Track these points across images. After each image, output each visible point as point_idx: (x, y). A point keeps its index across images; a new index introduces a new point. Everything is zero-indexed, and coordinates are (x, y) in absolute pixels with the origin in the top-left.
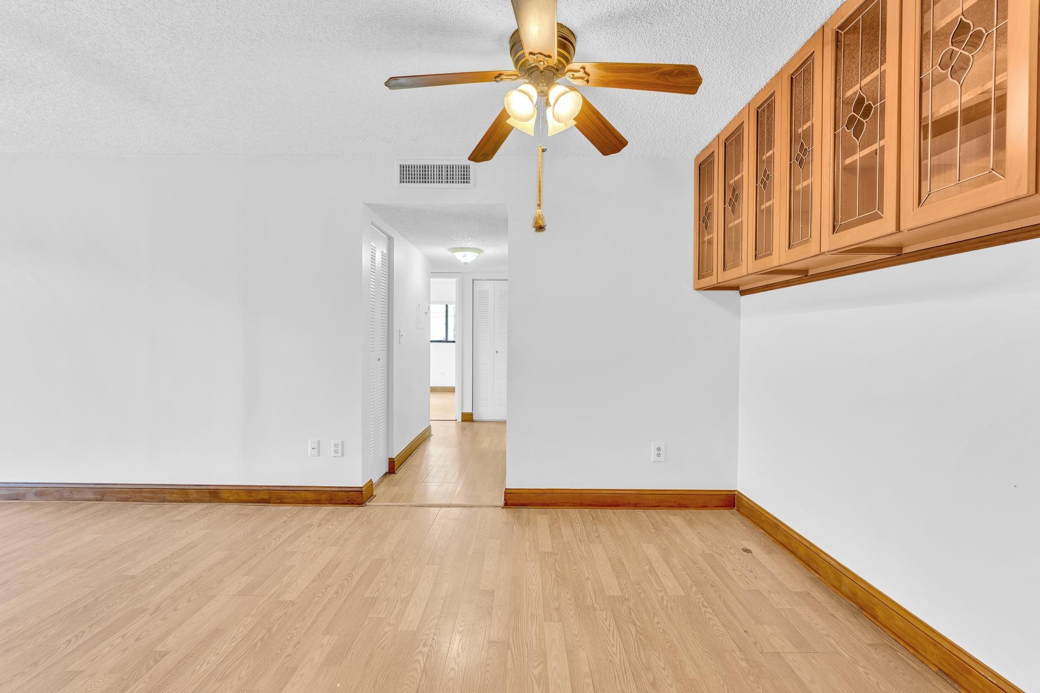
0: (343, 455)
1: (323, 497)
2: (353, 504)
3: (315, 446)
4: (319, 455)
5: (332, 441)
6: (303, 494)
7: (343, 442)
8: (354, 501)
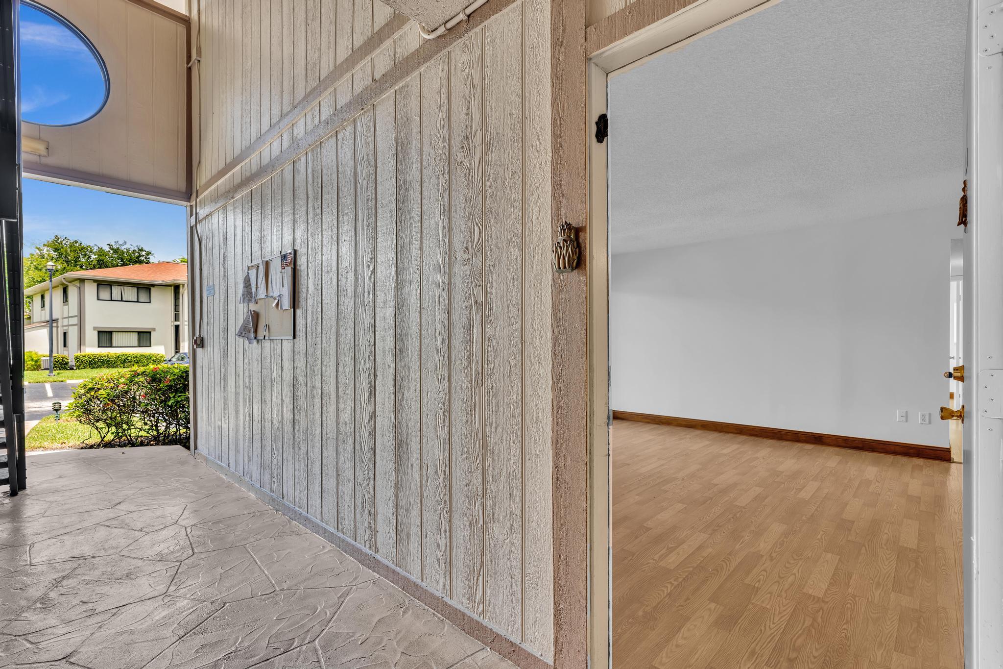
0: (930, 423)
1: (911, 451)
2: (941, 460)
3: (904, 414)
4: (907, 421)
5: (920, 413)
6: (893, 448)
7: (930, 414)
8: (942, 458)
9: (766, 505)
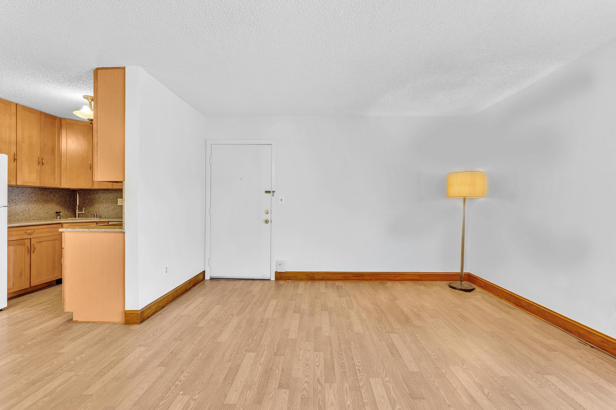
9: (229, 361)
